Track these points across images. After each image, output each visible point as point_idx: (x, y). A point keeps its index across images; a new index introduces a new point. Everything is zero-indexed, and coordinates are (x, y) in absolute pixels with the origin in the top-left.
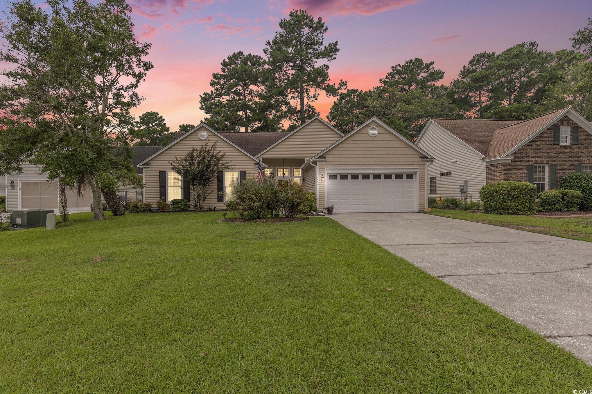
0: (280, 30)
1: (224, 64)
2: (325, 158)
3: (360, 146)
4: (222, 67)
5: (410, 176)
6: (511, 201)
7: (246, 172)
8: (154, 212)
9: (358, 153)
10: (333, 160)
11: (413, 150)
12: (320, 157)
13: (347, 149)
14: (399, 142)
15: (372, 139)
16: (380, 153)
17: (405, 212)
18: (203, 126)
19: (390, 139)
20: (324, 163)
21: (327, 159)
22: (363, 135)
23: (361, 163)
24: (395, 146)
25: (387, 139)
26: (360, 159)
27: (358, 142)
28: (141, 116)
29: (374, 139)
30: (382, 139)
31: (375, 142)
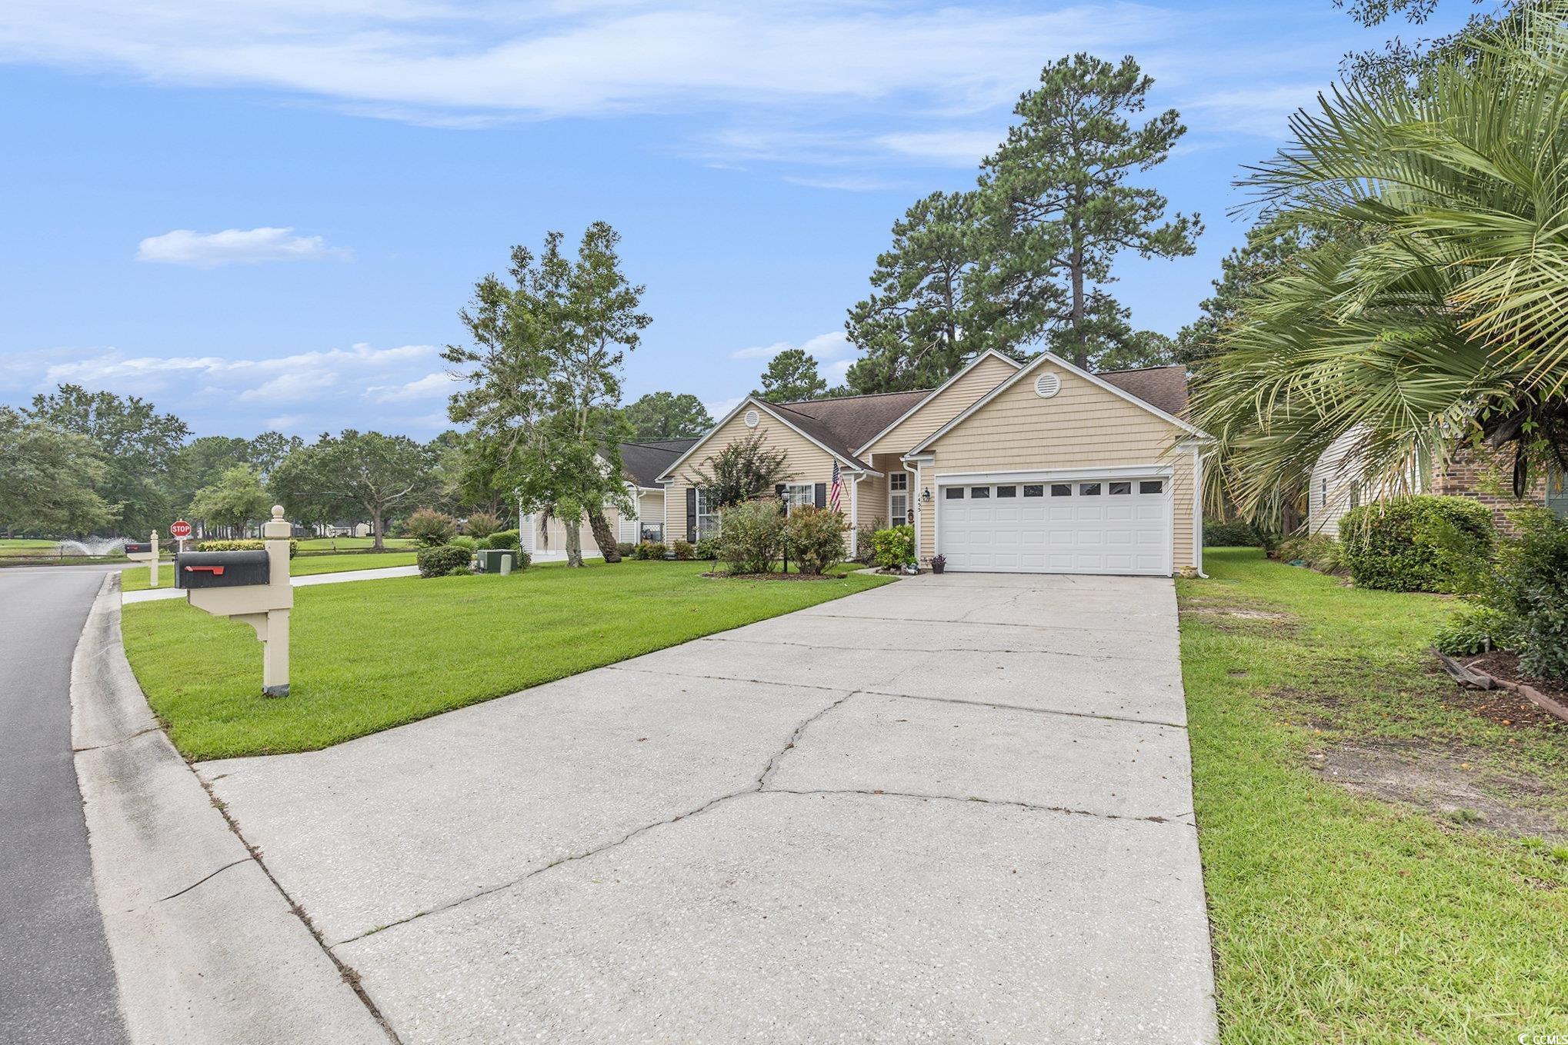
0: (1019, 121)
1: (900, 230)
2: (933, 452)
3: (1016, 421)
4: (894, 237)
5: (1152, 487)
6: (1394, 553)
7: (825, 484)
8: (667, 560)
9: (1010, 437)
10: (952, 456)
11: (1157, 420)
12: (922, 452)
13: (985, 430)
14: (1117, 405)
15: (1043, 402)
16: (1063, 433)
17: (1133, 576)
18: (751, 403)
19: (1093, 398)
20: (933, 464)
21: (940, 456)
22: (1025, 396)
23: (1017, 460)
24: (1107, 414)
25: (1085, 399)
26: (1015, 452)
27: (1009, 413)
28: (772, 362)
29: (1050, 402)
30: (1071, 400)
31: (1053, 410)
